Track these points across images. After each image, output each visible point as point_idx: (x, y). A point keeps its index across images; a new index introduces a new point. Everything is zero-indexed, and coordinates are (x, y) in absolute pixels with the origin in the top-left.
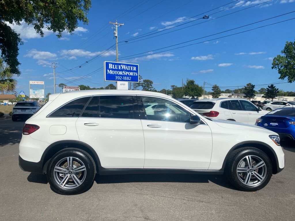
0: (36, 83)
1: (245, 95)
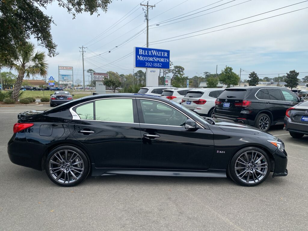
0: (65, 69)
1: (286, 84)
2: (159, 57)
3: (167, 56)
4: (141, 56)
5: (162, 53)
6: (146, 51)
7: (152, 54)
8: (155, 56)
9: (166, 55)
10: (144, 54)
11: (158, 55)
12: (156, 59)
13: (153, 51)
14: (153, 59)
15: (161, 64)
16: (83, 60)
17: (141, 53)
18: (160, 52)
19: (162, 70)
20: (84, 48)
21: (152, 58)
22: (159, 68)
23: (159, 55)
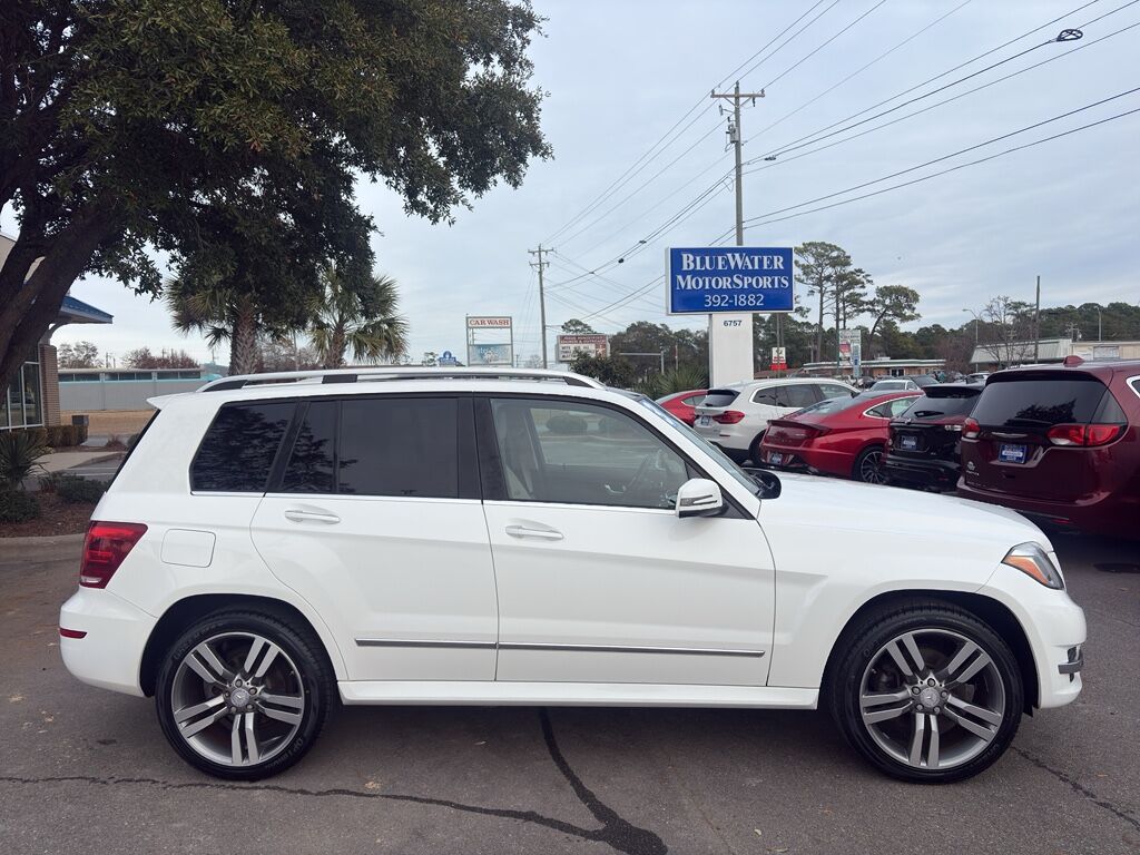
0: (487, 325)
2: (752, 273)
3: (782, 267)
4: (689, 277)
5: (765, 258)
6: (707, 258)
7: (729, 267)
8: (741, 272)
9: (778, 263)
10: (698, 268)
11: (750, 267)
12: (743, 280)
13: (730, 255)
14: (732, 282)
15: (760, 297)
16: (542, 294)
17: (688, 265)
18: (756, 258)
19: (766, 315)
20: (543, 254)
21: (730, 280)
22: (756, 308)
23: (753, 265)
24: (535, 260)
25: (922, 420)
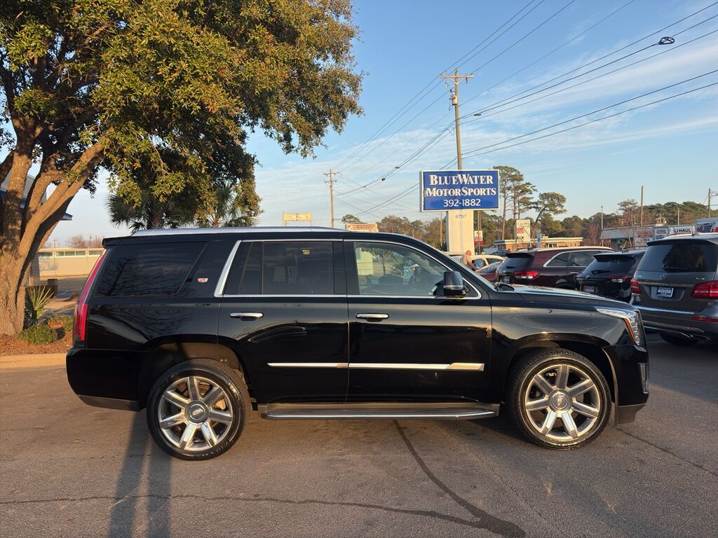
2: (473, 186)
3: (492, 183)
4: (434, 189)
5: (481, 177)
6: (446, 178)
7: (459, 183)
8: (466, 185)
9: (490, 180)
10: (440, 183)
11: (472, 183)
12: (468, 191)
13: (459, 176)
14: (461, 192)
15: (478, 201)
17: (434, 182)
18: (476, 177)
20: (333, 175)
21: (460, 190)
22: (475, 207)
23: (474, 182)
24: (328, 179)
25: (597, 276)
